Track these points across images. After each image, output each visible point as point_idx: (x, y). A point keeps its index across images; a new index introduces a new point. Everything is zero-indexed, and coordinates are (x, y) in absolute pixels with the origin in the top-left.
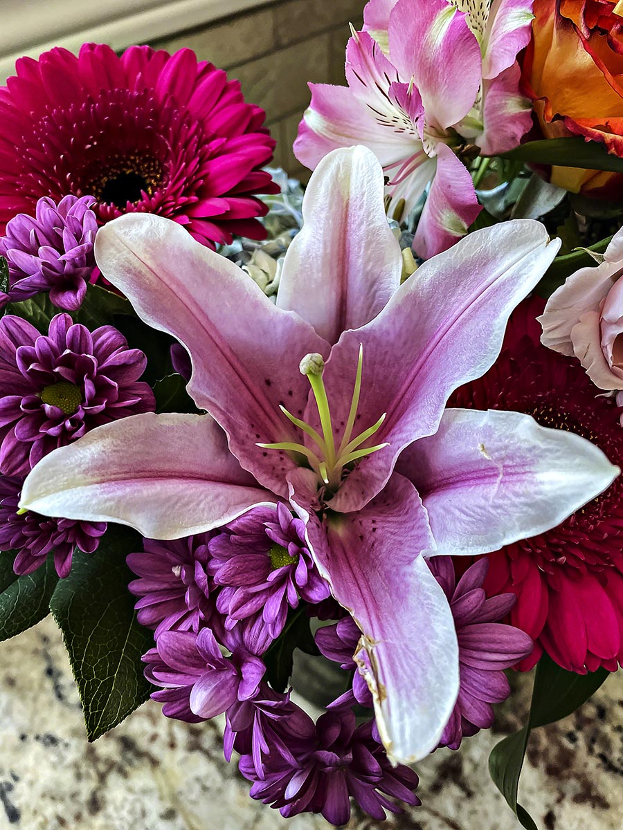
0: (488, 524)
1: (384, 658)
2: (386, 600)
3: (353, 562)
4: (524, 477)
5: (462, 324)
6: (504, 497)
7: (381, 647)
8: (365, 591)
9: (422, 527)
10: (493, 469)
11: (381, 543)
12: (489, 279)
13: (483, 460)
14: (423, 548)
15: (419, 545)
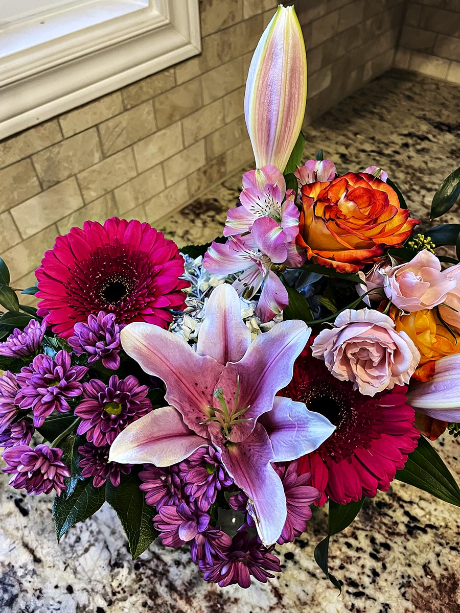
0: (294, 448)
1: (258, 508)
2: (257, 483)
3: (242, 466)
4: (304, 429)
5: (277, 361)
6: (298, 437)
7: (257, 503)
8: (248, 480)
9: (269, 448)
10: (294, 424)
11: (253, 456)
12: (286, 343)
13: (290, 420)
14: (270, 458)
15: (269, 457)
